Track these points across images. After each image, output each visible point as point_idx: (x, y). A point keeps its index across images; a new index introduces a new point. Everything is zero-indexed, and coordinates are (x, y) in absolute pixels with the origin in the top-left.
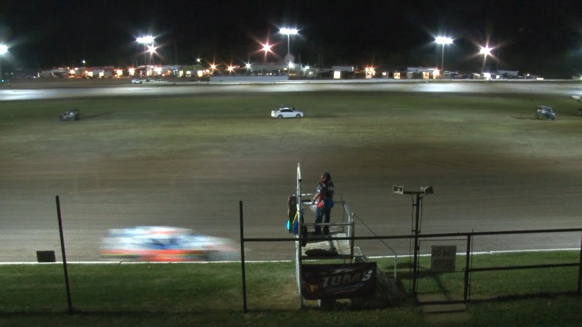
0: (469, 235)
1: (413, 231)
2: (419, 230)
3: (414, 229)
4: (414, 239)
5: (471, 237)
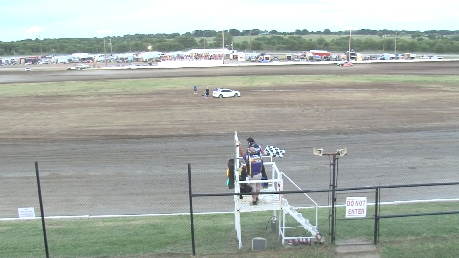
0: (377, 188)
1: (330, 185)
2: (335, 185)
3: (332, 184)
4: (332, 192)
5: (379, 189)
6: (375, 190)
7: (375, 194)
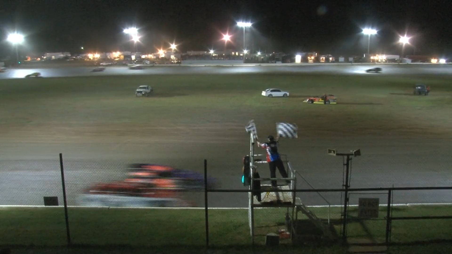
0: (390, 190)
1: (343, 185)
2: (349, 185)
4: (344, 192)
5: (391, 191)
6: (387, 192)
7: (387, 195)
